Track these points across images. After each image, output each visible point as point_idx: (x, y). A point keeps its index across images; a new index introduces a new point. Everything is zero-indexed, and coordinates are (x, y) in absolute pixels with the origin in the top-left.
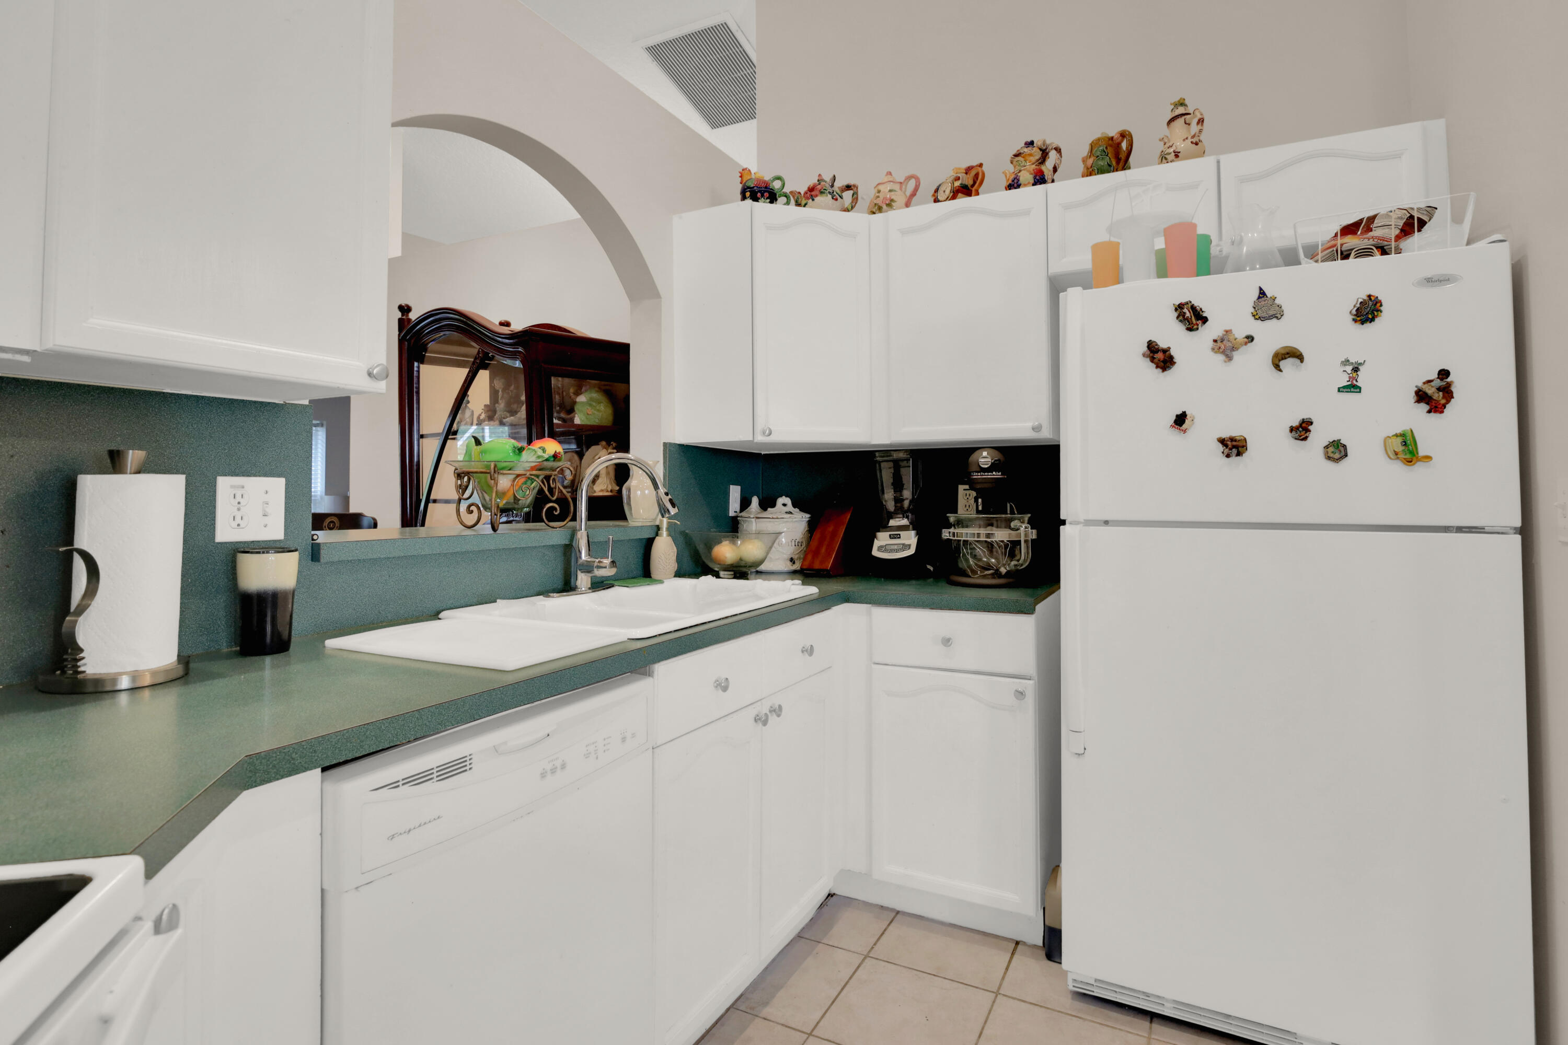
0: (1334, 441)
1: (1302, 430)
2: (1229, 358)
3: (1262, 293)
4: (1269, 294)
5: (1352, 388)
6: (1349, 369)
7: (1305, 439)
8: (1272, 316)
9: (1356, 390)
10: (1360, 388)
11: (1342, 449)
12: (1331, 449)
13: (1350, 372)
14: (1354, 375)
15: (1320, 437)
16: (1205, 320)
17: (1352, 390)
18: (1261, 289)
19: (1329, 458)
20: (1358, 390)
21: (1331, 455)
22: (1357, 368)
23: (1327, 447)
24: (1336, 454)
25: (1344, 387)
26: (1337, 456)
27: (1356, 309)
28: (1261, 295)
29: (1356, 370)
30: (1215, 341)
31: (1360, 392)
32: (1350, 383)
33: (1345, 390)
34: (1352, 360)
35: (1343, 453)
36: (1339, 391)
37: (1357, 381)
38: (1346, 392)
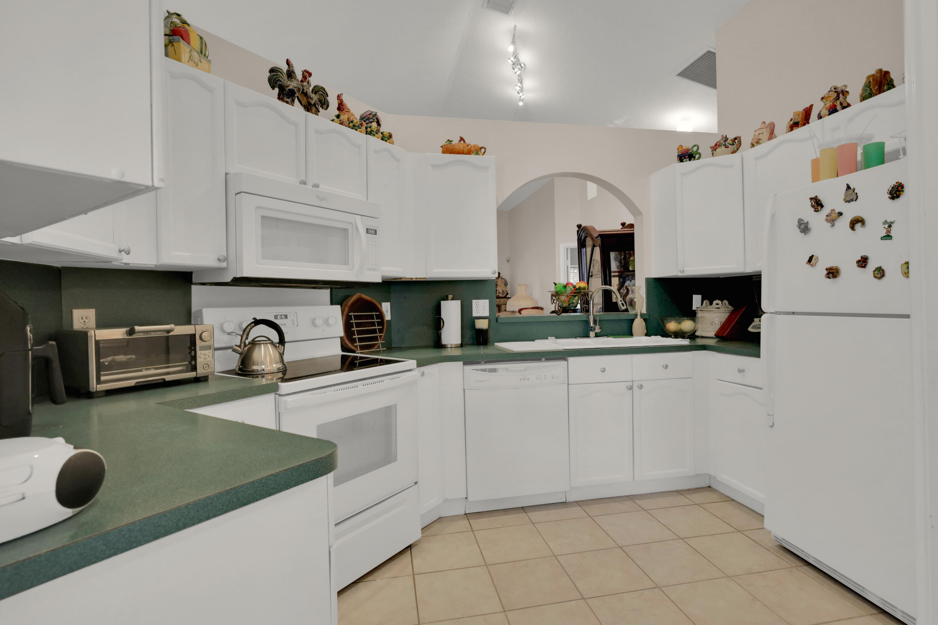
0: (878, 267)
1: (863, 262)
2: (833, 225)
3: (848, 187)
4: (852, 188)
5: (888, 237)
6: (886, 226)
7: (864, 267)
8: (852, 199)
9: (889, 238)
10: (891, 237)
11: (881, 272)
12: (876, 272)
13: (887, 228)
14: (889, 229)
15: (872, 265)
16: (822, 206)
17: (888, 238)
18: (848, 185)
19: (875, 277)
20: (890, 238)
21: (876, 275)
22: (890, 225)
23: (874, 271)
24: (879, 275)
25: (884, 237)
26: (879, 276)
27: (889, 191)
28: (847, 189)
29: (890, 226)
30: (827, 216)
31: (891, 239)
32: (886, 234)
33: (884, 238)
34: (888, 221)
35: (882, 274)
36: (881, 239)
37: (890, 233)
38: (885, 239)
